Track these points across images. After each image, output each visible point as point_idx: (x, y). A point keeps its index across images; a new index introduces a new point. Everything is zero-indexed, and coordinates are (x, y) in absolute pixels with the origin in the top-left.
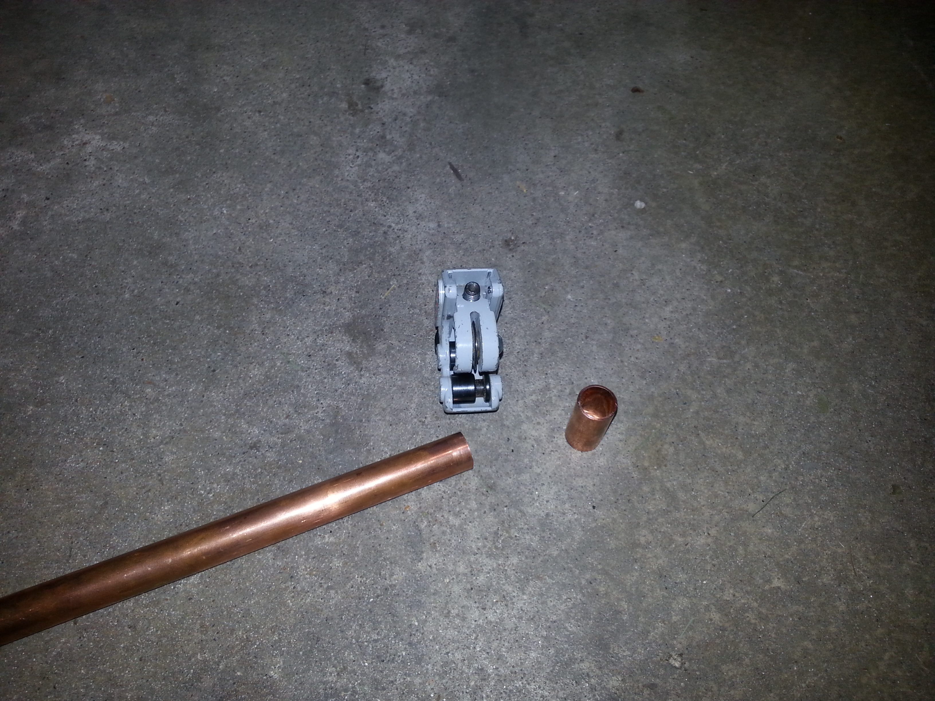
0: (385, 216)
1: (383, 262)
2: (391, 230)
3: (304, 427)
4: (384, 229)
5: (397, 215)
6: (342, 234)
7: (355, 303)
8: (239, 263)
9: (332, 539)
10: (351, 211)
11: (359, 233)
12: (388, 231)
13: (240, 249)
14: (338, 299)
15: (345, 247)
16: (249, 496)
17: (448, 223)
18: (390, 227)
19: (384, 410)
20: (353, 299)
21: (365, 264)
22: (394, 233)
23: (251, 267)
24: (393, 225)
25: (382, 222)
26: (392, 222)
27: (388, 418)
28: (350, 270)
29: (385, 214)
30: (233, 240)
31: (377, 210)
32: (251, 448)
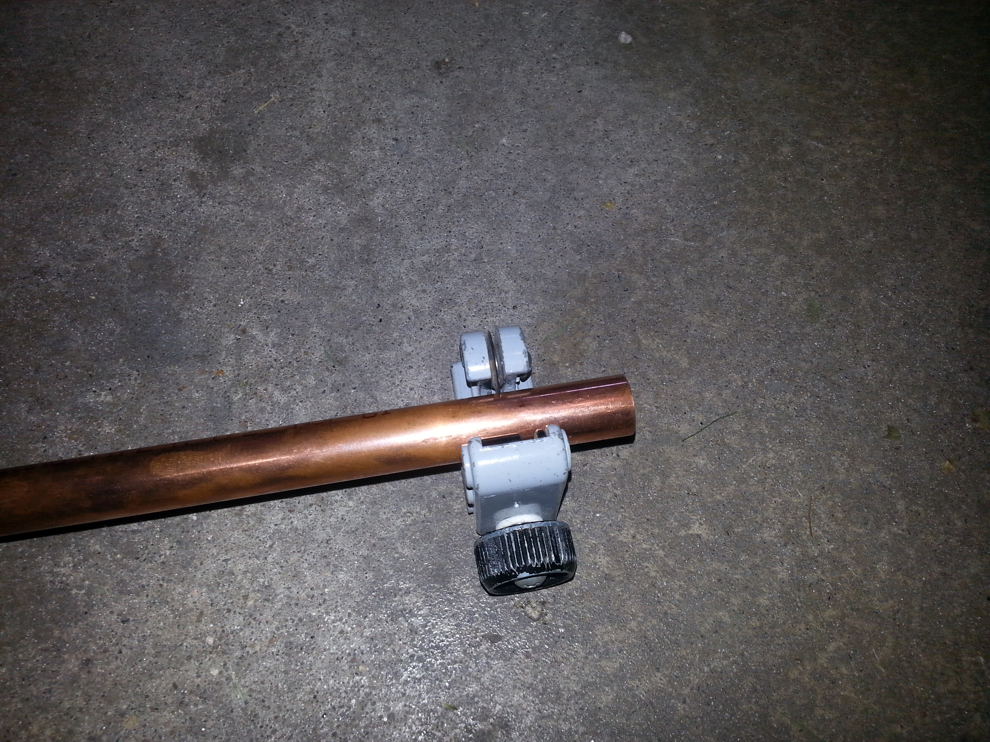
0: (285, 15)
1: (267, 68)
2: (288, 32)
3: (109, 255)
4: (279, 30)
5: (301, 14)
6: (224, 30)
7: (217, 114)
8: (84, 51)
9: (109, 398)
10: (243, 5)
11: (246, 31)
12: (284, 33)
13: (89, 36)
14: (197, 107)
15: (223, 45)
16: (17, 331)
17: (366, 32)
18: (289, 28)
19: (221, 248)
20: (216, 109)
21: (243, 69)
22: (291, 36)
23: (97, 58)
24: (293, 26)
25: (279, 22)
26: (292, 23)
27: (223, 259)
28: (222, 74)
29: (286, 12)
30: (84, 24)
31: (276, 6)
32: (35, 273)
